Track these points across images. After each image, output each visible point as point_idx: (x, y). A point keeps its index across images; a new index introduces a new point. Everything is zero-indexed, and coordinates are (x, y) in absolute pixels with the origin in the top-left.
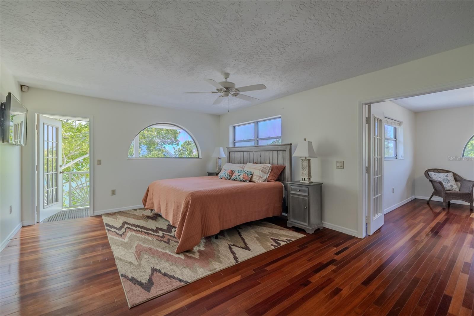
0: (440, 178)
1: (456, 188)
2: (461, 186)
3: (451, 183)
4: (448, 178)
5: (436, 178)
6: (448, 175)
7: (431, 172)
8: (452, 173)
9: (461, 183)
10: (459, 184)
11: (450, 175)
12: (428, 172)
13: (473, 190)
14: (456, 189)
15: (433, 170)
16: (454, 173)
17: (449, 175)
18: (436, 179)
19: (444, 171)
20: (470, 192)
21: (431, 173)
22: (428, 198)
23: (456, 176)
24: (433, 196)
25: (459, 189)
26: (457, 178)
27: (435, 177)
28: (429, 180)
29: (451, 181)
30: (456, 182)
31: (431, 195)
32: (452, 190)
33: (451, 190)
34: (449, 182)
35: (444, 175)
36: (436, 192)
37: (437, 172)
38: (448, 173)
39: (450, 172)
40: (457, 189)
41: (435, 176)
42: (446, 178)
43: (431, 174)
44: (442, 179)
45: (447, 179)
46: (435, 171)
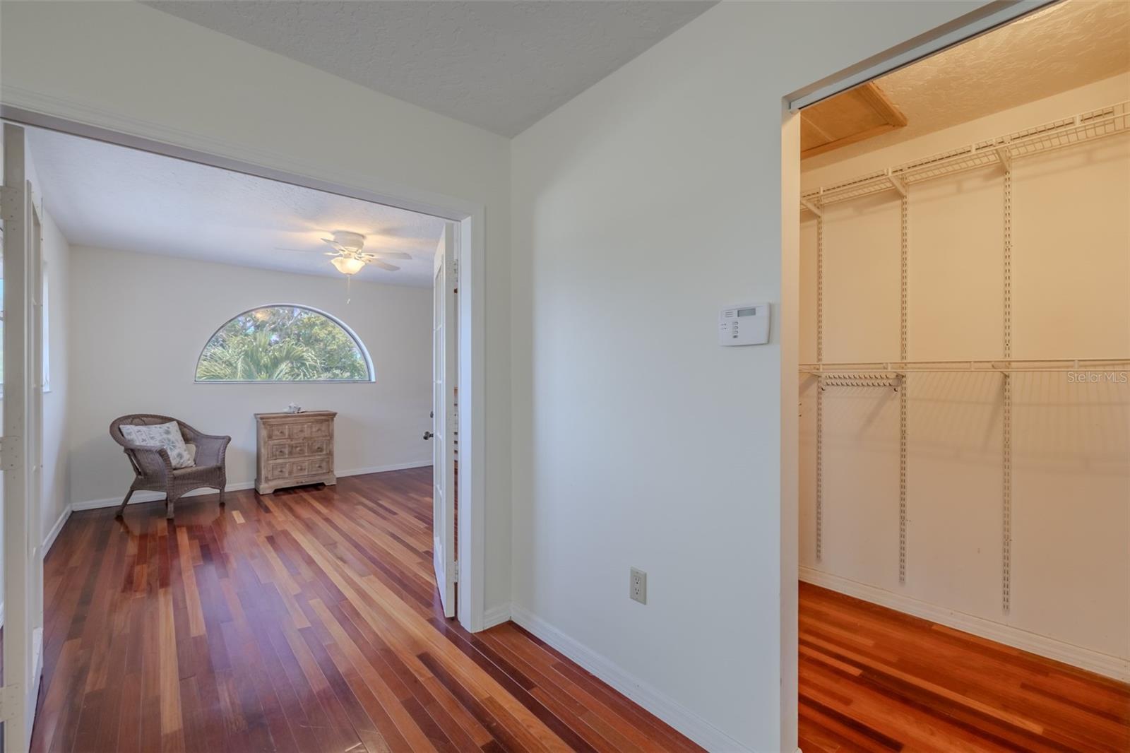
0: (152, 438)
1: (189, 460)
2: (197, 453)
3: (180, 448)
4: (170, 436)
5: (144, 440)
6: (169, 428)
7: (128, 427)
8: (175, 422)
9: (196, 446)
10: (193, 447)
11: (173, 426)
12: (121, 426)
13: (224, 458)
14: (189, 462)
15: (130, 420)
16: (181, 424)
17: (171, 427)
18: (143, 444)
19: (156, 420)
20: (219, 464)
21: (126, 429)
22: (119, 501)
23: (185, 429)
24: (134, 492)
25: (195, 460)
26: (188, 434)
27: (140, 438)
28: (123, 448)
29: (177, 444)
30: (186, 443)
31: (128, 490)
32: (181, 465)
33: (178, 466)
34: (174, 446)
35: (161, 430)
36: (144, 479)
37: (142, 425)
38: (167, 425)
39: (170, 420)
40: (191, 463)
41: (137, 434)
42: (165, 436)
43: (129, 431)
44: (157, 442)
45: (169, 440)
46: (136, 421)
